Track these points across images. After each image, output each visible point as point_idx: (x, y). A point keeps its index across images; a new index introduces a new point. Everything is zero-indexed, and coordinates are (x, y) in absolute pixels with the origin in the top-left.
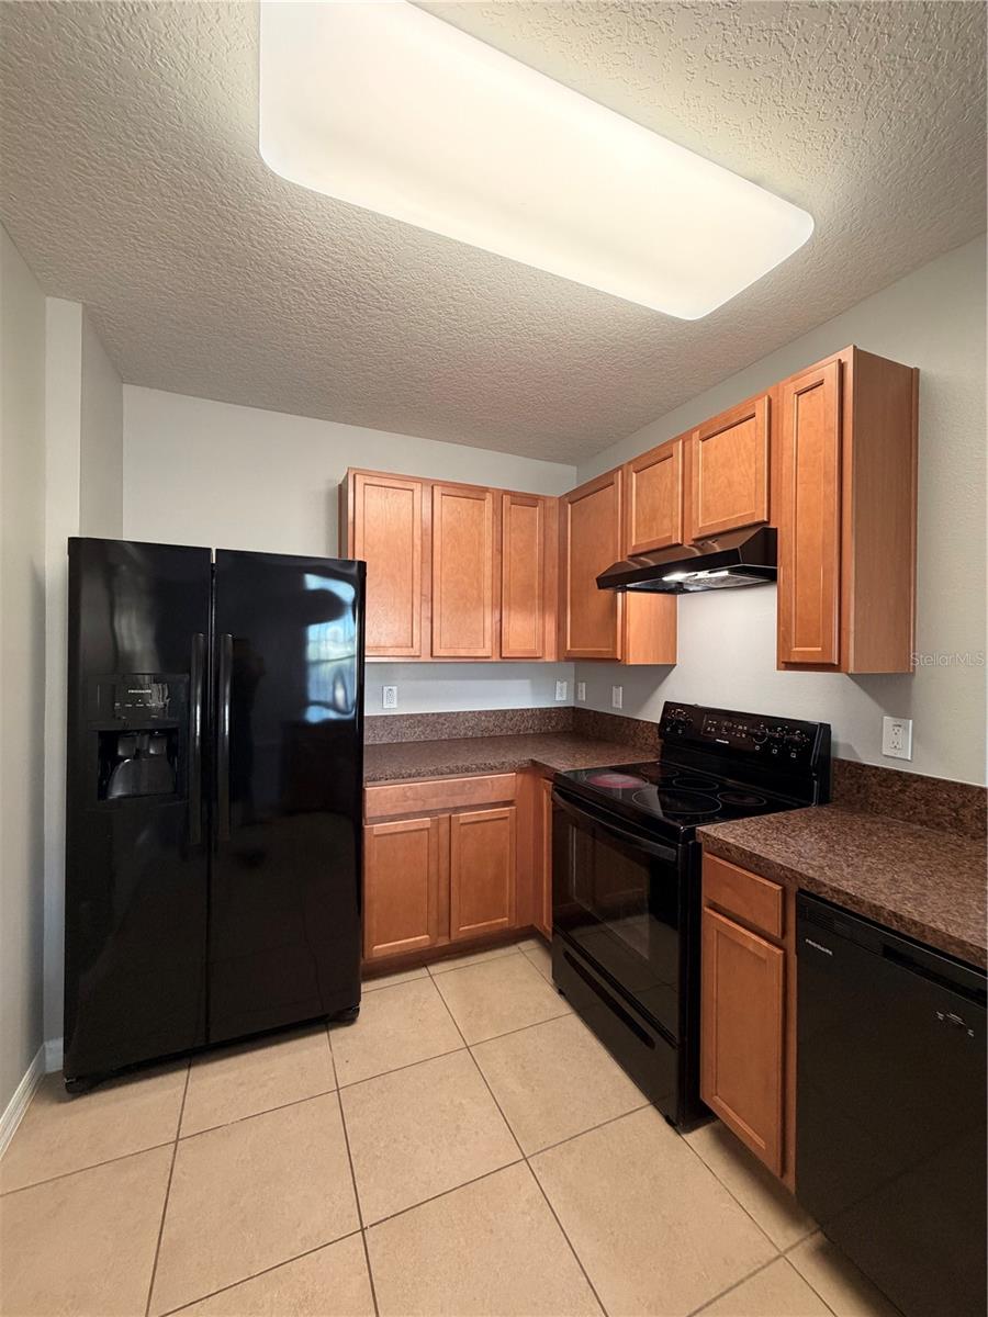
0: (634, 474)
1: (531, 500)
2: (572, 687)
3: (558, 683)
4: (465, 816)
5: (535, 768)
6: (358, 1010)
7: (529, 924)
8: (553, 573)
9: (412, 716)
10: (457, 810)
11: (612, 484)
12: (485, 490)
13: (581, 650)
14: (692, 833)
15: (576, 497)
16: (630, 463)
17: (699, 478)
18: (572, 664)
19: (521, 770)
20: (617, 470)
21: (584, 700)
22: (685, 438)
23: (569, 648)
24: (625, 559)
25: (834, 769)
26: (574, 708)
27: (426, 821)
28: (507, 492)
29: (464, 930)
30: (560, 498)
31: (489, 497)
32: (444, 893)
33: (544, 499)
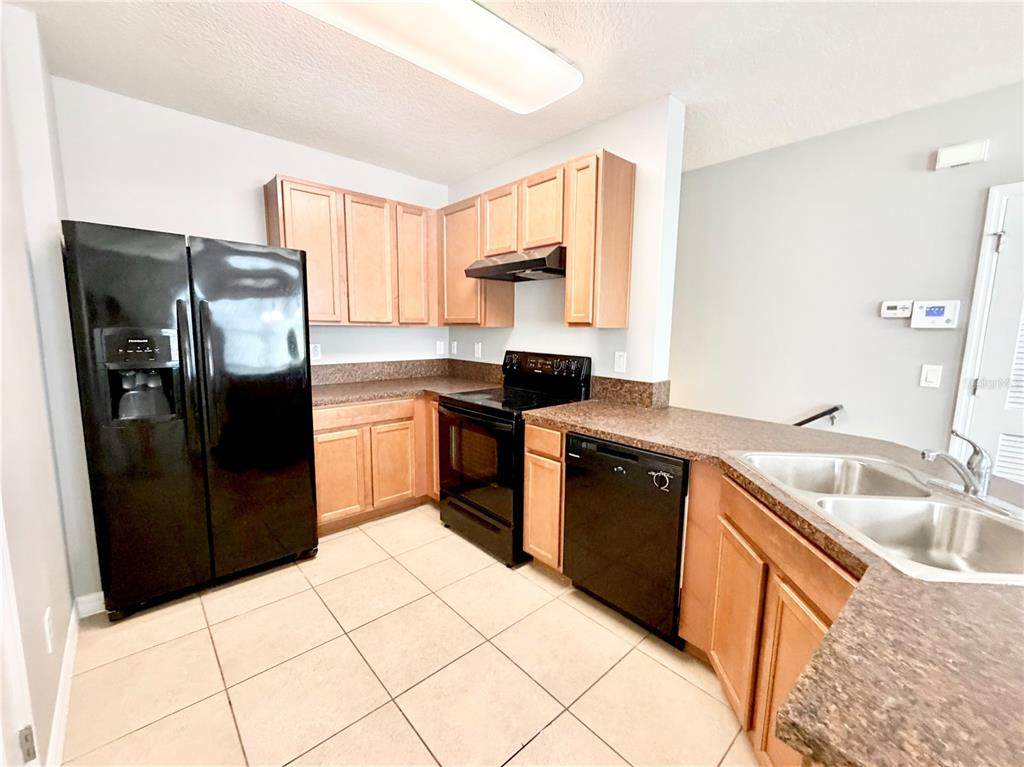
0: (488, 202)
1: (418, 211)
2: (447, 347)
3: (438, 343)
4: (381, 428)
5: (427, 395)
6: (317, 550)
7: (424, 494)
8: (434, 263)
9: (333, 366)
10: (375, 423)
11: (474, 206)
12: (384, 200)
13: (454, 318)
14: (520, 416)
15: (450, 211)
16: (485, 193)
17: (527, 210)
18: (447, 328)
19: (418, 397)
20: (477, 197)
21: (457, 354)
22: (519, 183)
23: (446, 317)
24: (483, 258)
25: (592, 381)
26: (448, 359)
27: (354, 432)
28: (399, 203)
29: (381, 500)
30: (438, 211)
31: (387, 205)
32: (368, 479)
33: (426, 210)
